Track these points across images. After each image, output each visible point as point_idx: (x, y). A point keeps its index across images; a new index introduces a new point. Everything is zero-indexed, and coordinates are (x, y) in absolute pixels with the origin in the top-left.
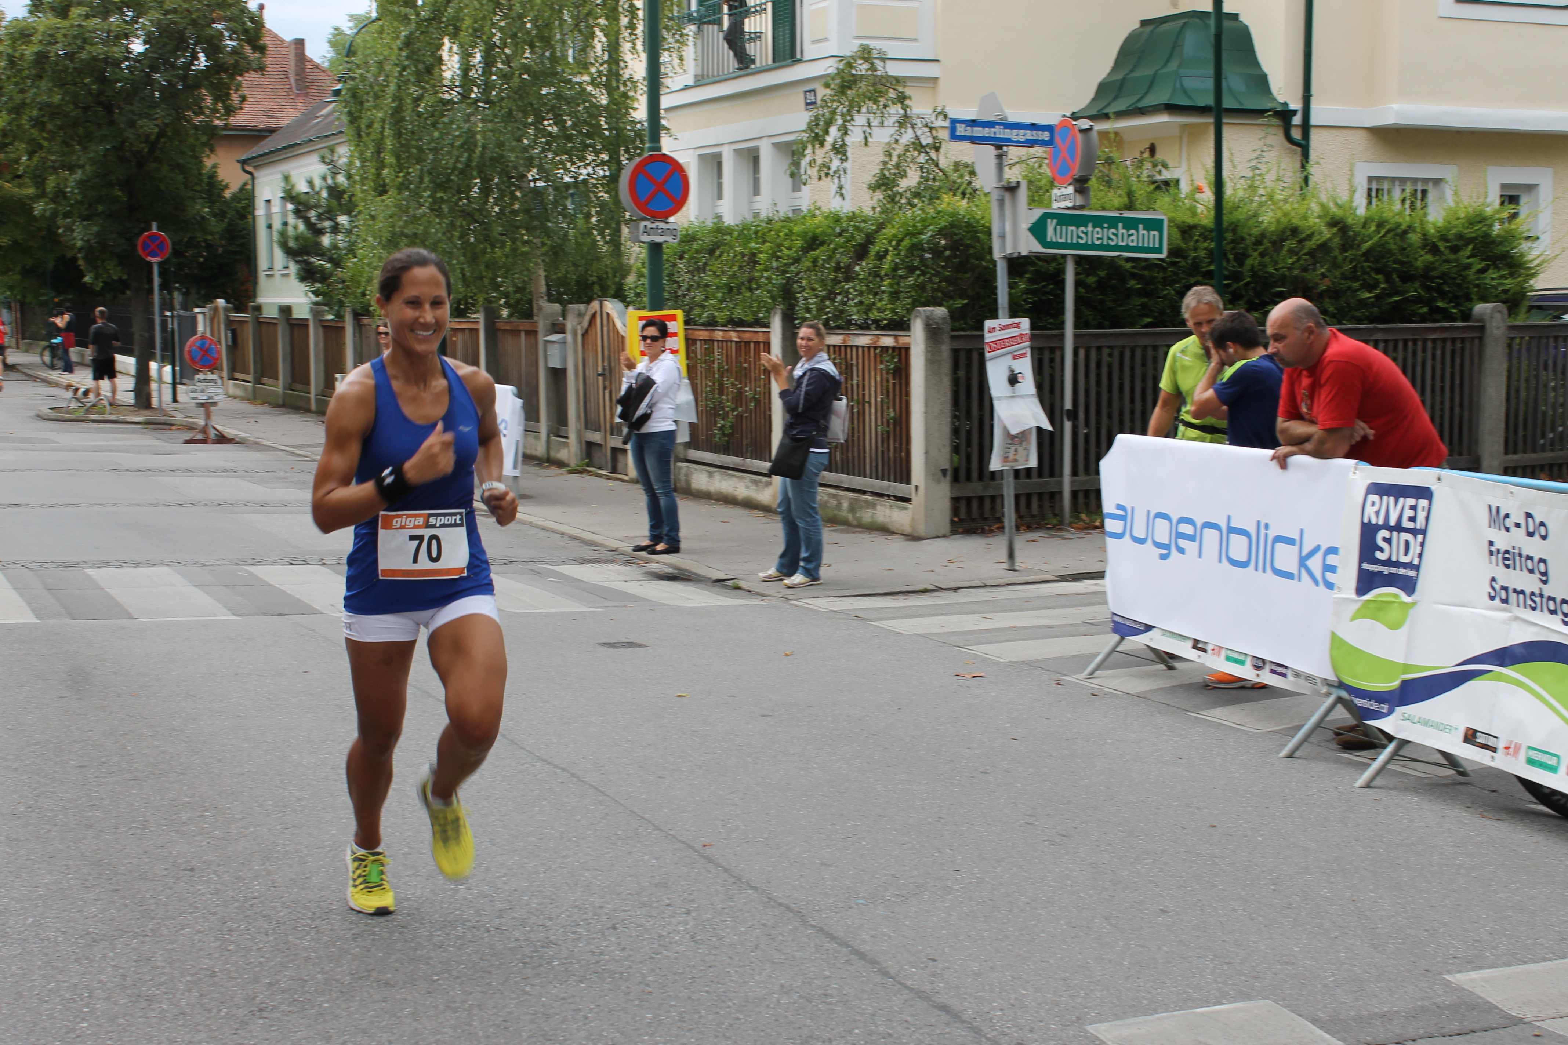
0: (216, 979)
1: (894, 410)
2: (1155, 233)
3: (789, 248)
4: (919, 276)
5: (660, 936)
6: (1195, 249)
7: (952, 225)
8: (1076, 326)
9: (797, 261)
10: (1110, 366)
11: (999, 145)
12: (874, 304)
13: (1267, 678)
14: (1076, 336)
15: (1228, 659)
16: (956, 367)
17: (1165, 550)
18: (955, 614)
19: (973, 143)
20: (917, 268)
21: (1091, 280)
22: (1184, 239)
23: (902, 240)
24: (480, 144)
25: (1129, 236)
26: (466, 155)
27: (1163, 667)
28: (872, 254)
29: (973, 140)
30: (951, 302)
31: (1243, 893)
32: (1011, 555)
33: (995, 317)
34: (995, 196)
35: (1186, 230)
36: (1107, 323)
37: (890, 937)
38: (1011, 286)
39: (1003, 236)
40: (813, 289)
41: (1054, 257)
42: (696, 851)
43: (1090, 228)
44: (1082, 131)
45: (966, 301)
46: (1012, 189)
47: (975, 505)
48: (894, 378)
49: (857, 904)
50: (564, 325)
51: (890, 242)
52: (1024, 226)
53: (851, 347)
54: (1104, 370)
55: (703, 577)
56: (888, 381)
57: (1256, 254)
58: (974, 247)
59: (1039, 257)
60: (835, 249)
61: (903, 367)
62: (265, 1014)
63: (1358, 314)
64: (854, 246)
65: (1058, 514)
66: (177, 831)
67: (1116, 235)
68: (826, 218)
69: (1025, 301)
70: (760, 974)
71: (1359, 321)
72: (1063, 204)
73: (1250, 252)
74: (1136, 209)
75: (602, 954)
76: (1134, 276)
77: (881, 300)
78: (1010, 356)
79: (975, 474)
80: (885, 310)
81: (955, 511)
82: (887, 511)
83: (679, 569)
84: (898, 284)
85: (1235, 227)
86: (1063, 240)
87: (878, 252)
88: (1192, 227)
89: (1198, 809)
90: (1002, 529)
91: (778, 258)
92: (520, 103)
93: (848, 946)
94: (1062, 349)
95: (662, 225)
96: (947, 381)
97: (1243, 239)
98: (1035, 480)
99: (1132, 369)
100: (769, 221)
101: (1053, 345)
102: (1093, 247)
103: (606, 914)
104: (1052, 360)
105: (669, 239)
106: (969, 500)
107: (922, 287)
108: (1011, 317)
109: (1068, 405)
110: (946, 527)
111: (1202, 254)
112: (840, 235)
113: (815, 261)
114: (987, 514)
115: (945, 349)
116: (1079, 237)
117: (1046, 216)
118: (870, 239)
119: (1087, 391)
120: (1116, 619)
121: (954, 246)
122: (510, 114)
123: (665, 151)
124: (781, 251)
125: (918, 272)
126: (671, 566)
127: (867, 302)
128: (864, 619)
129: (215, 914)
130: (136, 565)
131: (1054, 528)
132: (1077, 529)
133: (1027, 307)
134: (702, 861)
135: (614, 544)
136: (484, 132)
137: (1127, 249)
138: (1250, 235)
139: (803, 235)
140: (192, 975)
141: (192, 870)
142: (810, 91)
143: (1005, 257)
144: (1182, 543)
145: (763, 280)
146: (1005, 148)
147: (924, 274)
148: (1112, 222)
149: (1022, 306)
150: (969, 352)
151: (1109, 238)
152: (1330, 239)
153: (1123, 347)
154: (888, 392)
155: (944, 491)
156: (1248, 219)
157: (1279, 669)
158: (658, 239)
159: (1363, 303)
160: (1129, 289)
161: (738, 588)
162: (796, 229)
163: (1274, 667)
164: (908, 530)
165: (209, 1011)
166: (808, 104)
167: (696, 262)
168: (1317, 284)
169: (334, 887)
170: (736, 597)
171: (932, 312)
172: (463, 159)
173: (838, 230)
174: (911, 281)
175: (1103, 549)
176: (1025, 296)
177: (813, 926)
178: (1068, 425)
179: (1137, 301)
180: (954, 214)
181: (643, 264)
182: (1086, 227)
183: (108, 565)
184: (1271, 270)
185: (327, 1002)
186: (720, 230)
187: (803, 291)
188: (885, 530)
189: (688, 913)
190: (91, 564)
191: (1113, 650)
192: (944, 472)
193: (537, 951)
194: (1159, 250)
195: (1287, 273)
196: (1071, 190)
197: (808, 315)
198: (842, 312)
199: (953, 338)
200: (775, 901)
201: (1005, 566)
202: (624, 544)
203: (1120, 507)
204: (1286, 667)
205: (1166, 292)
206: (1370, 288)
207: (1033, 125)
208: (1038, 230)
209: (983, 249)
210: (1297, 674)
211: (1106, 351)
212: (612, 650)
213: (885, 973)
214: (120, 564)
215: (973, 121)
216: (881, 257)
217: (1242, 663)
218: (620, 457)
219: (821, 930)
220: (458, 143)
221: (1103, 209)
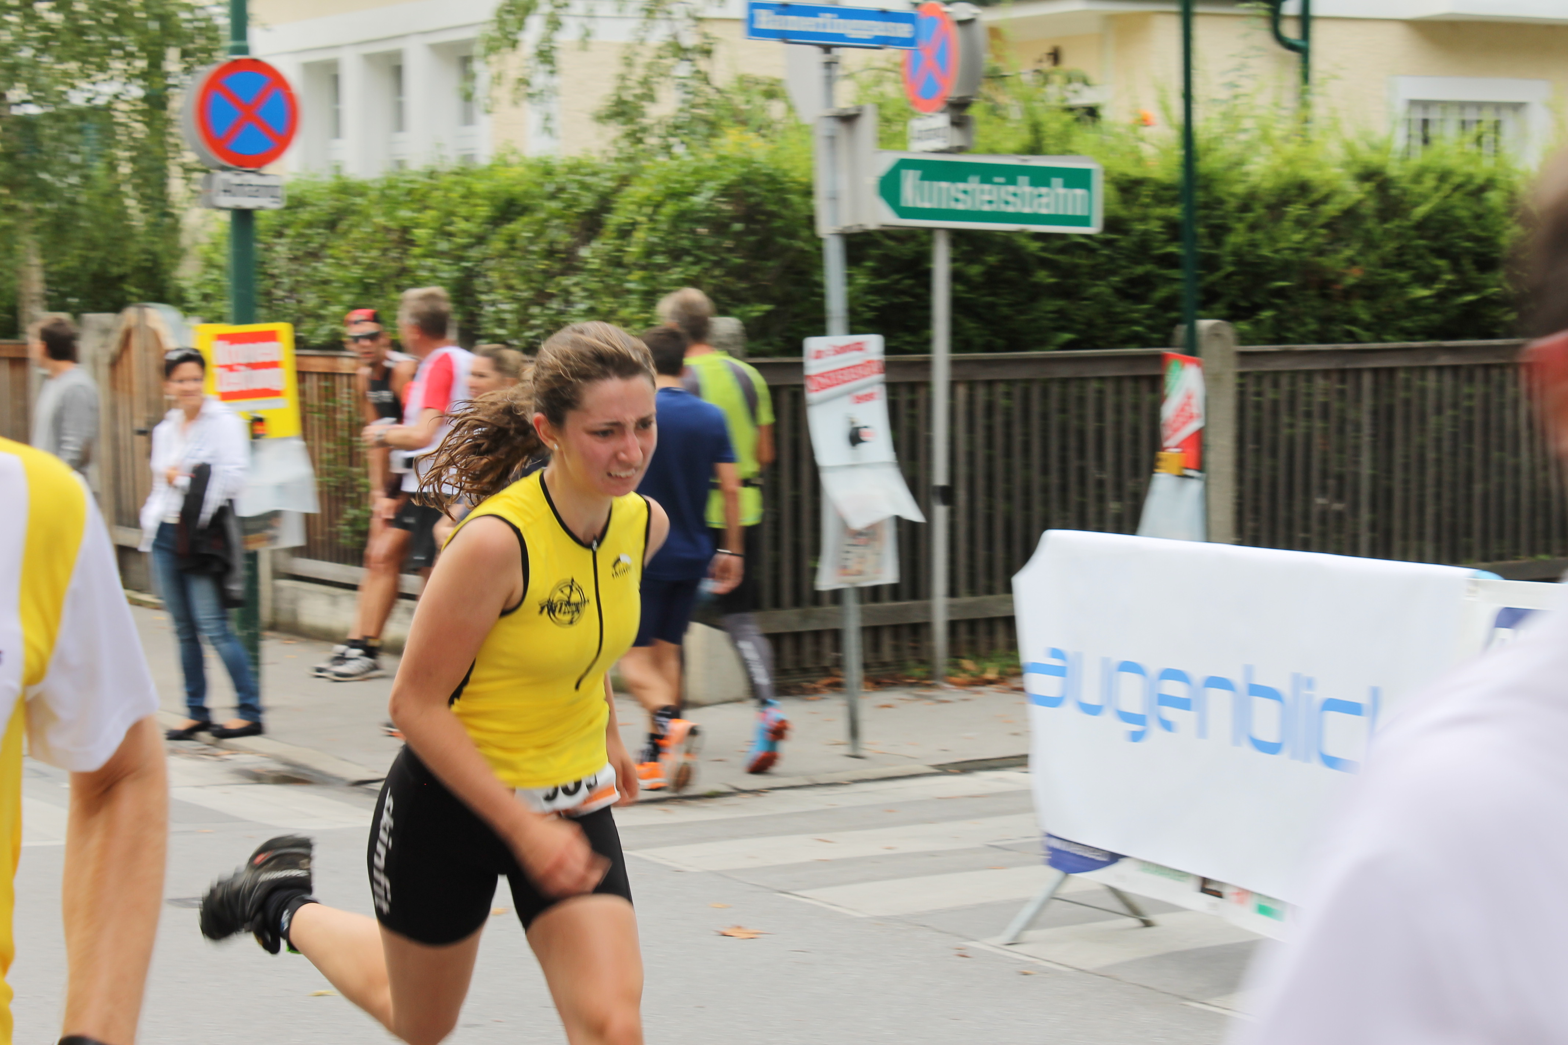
2: (1081, 191)
3: (467, 219)
6: (1144, 219)
7: (746, 180)
8: (953, 347)
9: (481, 240)
10: (1008, 412)
11: (828, 45)
14: (952, 364)
15: (1260, 910)
17: (1138, 725)
19: (784, 41)
20: (687, 252)
21: (974, 270)
22: (1125, 202)
23: (661, 204)
25: (1039, 197)
28: (610, 228)
29: (784, 36)
30: (745, 308)
32: (854, 732)
33: (824, 332)
34: (822, 131)
35: (1130, 188)
36: (1000, 342)
38: (847, 281)
39: (834, 198)
40: (510, 288)
41: (911, 234)
43: (974, 185)
44: (956, 23)
45: (770, 306)
46: (848, 119)
47: (788, 647)
51: (640, 208)
52: (870, 181)
54: (999, 419)
55: (334, 777)
57: (1242, 226)
58: (783, 217)
59: (888, 233)
60: (547, 220)
63: (1407, 324)
64: (578, 215)
65: (926, 661)
67: (1016, 196)
68: (530, 167)
69: (864, 305)
71: (1410, 335)
72: (929, 145)
73: (1233, 222)
74: (1046, 153)
76: (1044, 263)
78: (849, 398)
79: (787, 595)
83: (290, 763)
85: (1212, 181)
86: (928, 205)
87: (620, 226)
88: (1138, 183)
90: (837, 685)
91: (450, 235)
94: (929, 386)
95: (253, 179)
97: (1220, 202)
98: (891, 603)
99: (1045, 416)
100: (432, 174)
101: (914, 379)
102: (980, 216)
104: (913, 404)
105: (266, 202)
108: (852, 332)
109: (940, 478)
111: (1154, 226)
112: (554, 196)
113: (512, 241)
114: (810, 663)
116: (954, 198)
117: (901, 165)
118: (605, 203)
119: (971, 456)
120: (1055, 843)
121: (748, 215)
123: (257, 53)
124: (453, 223)
125: (689, 259)
131: (919, 683)
132: (958, 684)
133: (868, 315)
137: (1034, 218)
138: (1233, 195)
139: (491, 196)
143: (838, 233)
144: (1170, 713)
146: (837, 51)
147: (698, 261)
148: (1011, 174)
151: (1004, 201)
152: (1360, 202)
153: (1029, 381)
156: (1228, 170)
158: (247, 203)
159: (1415, 306)
160: (1036, 285)
162: (478, 187)
167: (305, 243)
168: (1341, 275)
173: (550, 188)
176: (869, 298)
178: (941, 512)
179: (1051, 305)
181: (216, 245)
182: (968, 182)
184: (1266, 252)
186: (345, 189)
187: (492, 290)
191: (1052, 896)
194: (1087, 221)
196: (942, 121)
201: (845, 750)
203: (1056, 653)
205: (1095, 290)
206: (1427, 280)
207: (880, 11)
208: (889, 187)
209: (799, 219)
211: (1001, 388)
215: (785, 5)
216: (625, 233)
217: (1279, 916)
221: (992, 152)
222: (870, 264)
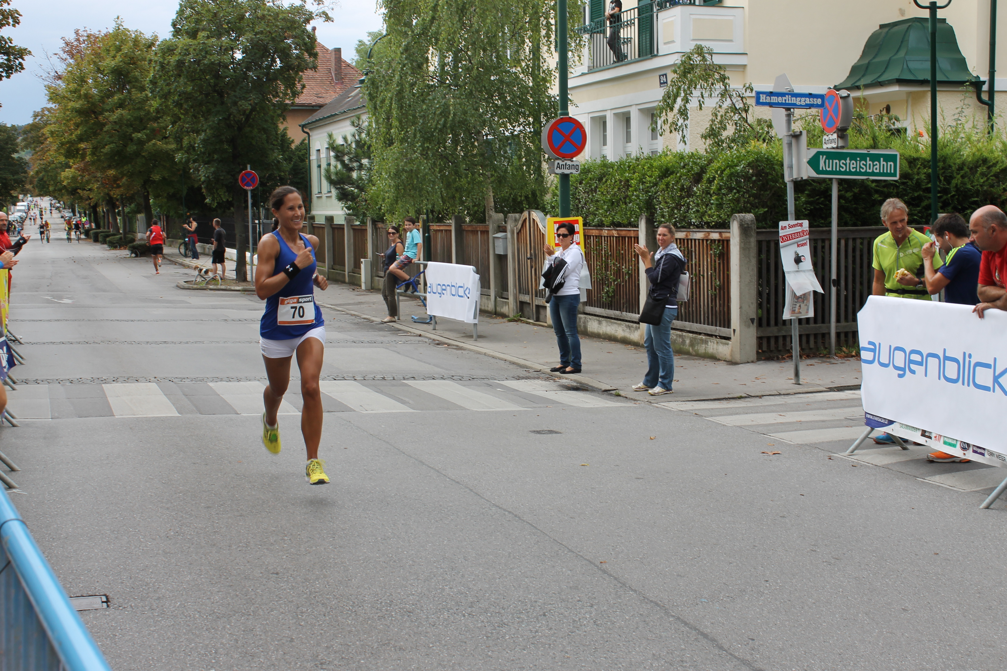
0: (293, 643)
1: (720, 280)
2: (892, 163)
3: (651, 176)
4: (735, 193)
5: (574, 621)
6: (918, 174)
7: (757, 160)
8: (839, 225)
9: (656, 184)
10: (861, 251)
11: (788, 108)
12: (706, 212)
13: (970, 456)
14: (839, 231)
15: (945, 443)
16: (760, 252)
17: (902, 372)
18: (761, 413)
19: (771, 106)
20: (734, 188)
21: (849, 195)
22: (910, 167)
23: (725, 170)
24: (452, 112)
25: (874, 166)
26: (443, 119)
27: (900, 448)
28: (705, 179)
29: (771, 105)
30: (757, 210)
31: (958, 599)
32: (797, 374)
33: (786, 219)
34: (785, 141)
35: (912, 162)
37: (723, 624)
38: (796, 200)
39: (791, 167)
40: (666, 203)
41: (824, 180)
42: (596, 566)
43: (848, 161)
44: (841, 98)
45: (766, 209)
46: (796, 136)
47: (772, 342)
48: (719, 260)
49: (702, 602)
50: (506, 227)
51: (716, 172)
52: (805, 160)
53: (691, 240)
54: (858, 253)
55: (597, 388)
56: (715, 261)
57: (959, 176)
58: (772, 175)
59: (814, 180)
60: (680, 176)
61: (725, 252)
62: (324, 666)
64: (693, 175)
65: (827, 347)
66: (267, 549)
67: (866, 165)
68: (675, 157)
69: (805, 209)
70: (639, 646)
72: (830, 146)
73: (955, 174)
74: (878, 148)
75: (536, 632)
76: (877, 192)
77: (710, 209)
78: (796, 245)
79: (772, 322)
80: (713, 216)
81: (760, 345)
82: (715, 346)
83: (580, 383)
84: (722, 199)
85: (945, 159)
86: (830, 169)
87: (709, 178)
88: (916, 160)
89: (926, 542)
90: (791, 357)
91: (643, 183)
92: (477, 86)
93: (696, 629)
94: (830, 240)
95: (569, 163)
96: (754, 261)
97: (950, 166)
98: (812, 325)
100: (637, 159)
101: (824, 237)
102: (850, 173)
103: (539, 606)
104: (823, 247)
105: (574, 171)
106: (768, 338)
107: (738, 201)
108: (796, 219)
110: (753, 356)
111: (923, 177)
112: (684, 167)
113: (667, 185)
114: (781, 347)
115: (753, 241)
116: (840, 166)
117: (818, 154)
118: (703, 170)
119: (846, 267)
120: (868, 416)
121: (759, 174)
122: (471, 93)
123: (570, 115)
124: (645, 178)
125: (735, 191)
126: (575, 381)
127: (701, 211)
128: (702, 416)
129: (292, 602)
130: (239, 380)
131: (824, 356)
132: (841, 357)
133: (806, 213)
134: (600, 572)
135: (539, 367)
136: (454, 105)
137: (873, 174)
138: (955, 164)
139: (660, 168)
140: (278, 641)
141: (277, 574)
142: (663, 75)
143: (792, 180)
144: (913, 367)
145: (633, 197)
146: (792, 110)
147: (738, 192)
148: (863, 157)
149: (803, 212)
150: (768, 242)
151: (860, 167)
154: (715, 269)
155: (752, 333)
156: (953, 154)
157: (979, 450)
158: (567, 172)
160: (874, 200)
161: (619, 395)
162: (655, 164)
163: (975, 449)
164: (728, 358)
165: (290, 663)
166: (661, 83)
167: (590, 186)
168: (1000, 196)
169: (366, 586)
170: (617, 401)
171: (744, 217)
172: (441, 122)
173: (682, 164)
174: (730, 196)
175: (860, 371)
176: (805, 206)
177: (673, 616)
178: (834, 290)
180: (757, 154)
181: (556, 187)
182: (846, 160)
183: (221, 380)
184: (969, 186)
185: (363, 659)
186: (605, 165)
187: (660, 204)
188: (713, 358)
189: (592, 606)
190: (211, 380)
191: (867, 437)
192: (752, 320)
193: (495, 629)
194: (894, 175)
195: (980, 189)
196: (835, 136)
197: (663, 220)
198: (685, 217)
199: (758, 233)
200: (648, 599)
201: (793, 381)
202: (545, 367)
203: (870, 343)
204: (984, 449)
207: (810, 94)
208: (814, 162)
209: (777, 175)
210: (991, 454)
211: (858, 241)
212: (538, 435)
213: (721, 648)
214: (229, 379)
215: (771, 93)
216: (710, 181)
217: (954, 446)
218: (542, 311)
219: (678, 618)
220: (438, 112)
221: (857, 148)
222: (806, 192)
